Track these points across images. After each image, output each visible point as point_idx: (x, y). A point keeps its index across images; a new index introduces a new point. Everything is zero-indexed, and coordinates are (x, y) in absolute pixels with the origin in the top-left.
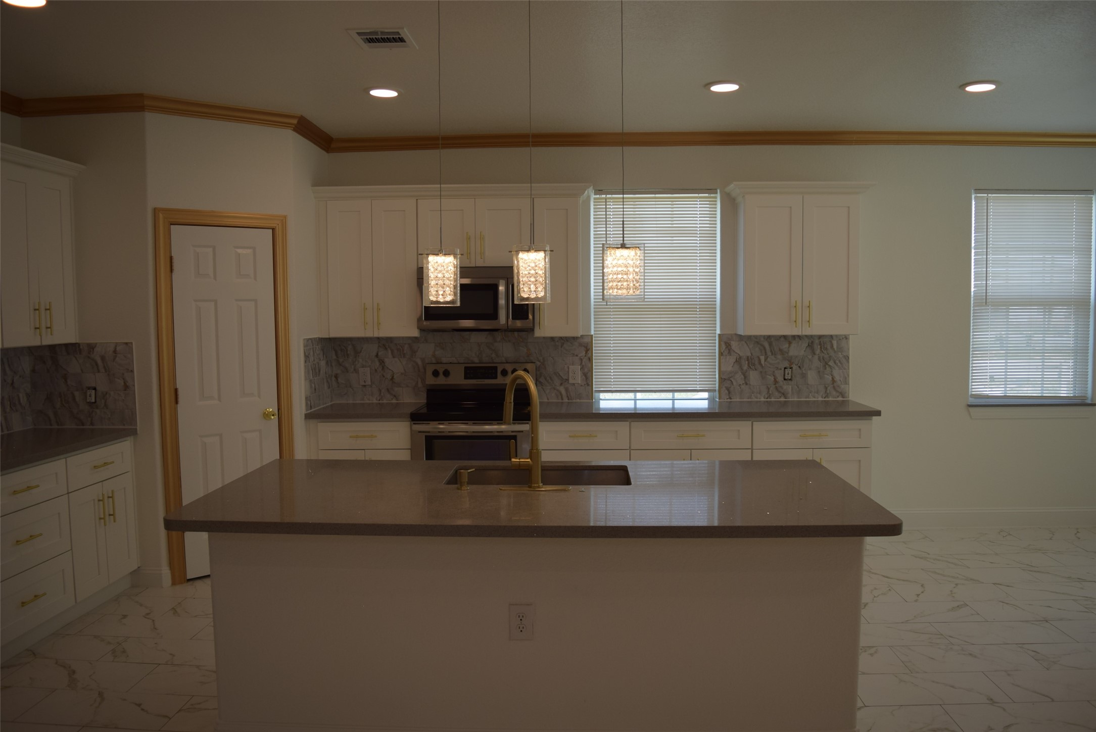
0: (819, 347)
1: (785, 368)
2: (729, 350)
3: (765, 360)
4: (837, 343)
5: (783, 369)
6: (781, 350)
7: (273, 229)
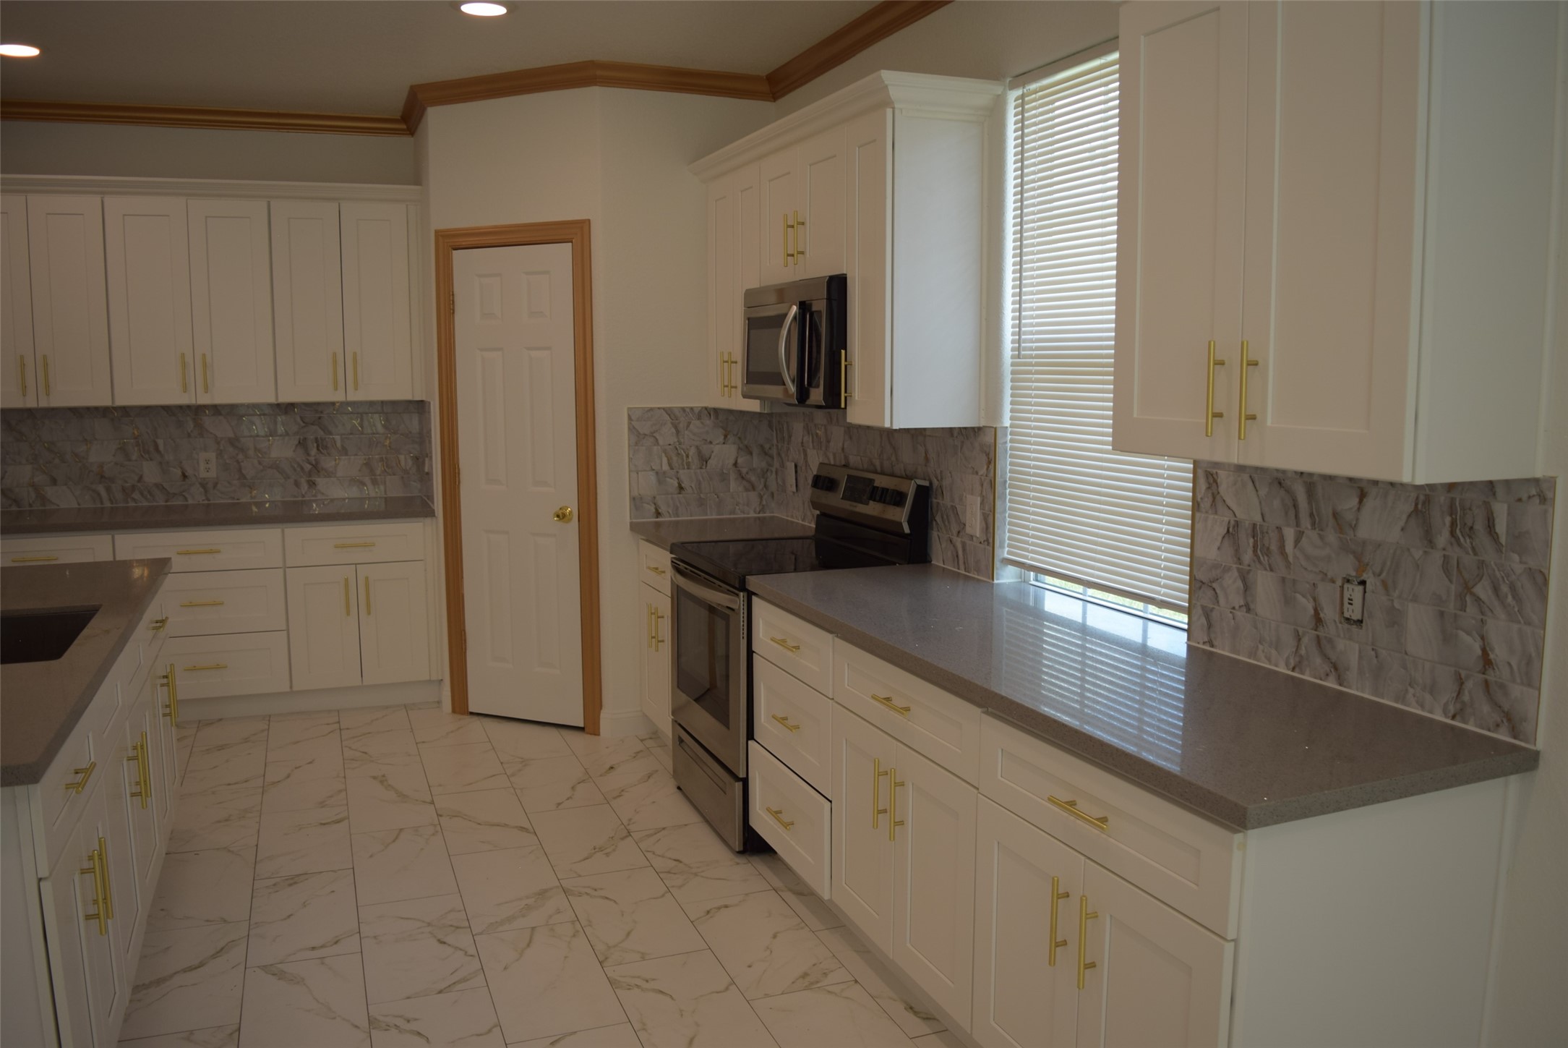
0: (1448, 520)
1: (1347, 581)
3: (1297, 541)
5: (1339, 583)
6: (1335, 515)
7: (575, 242)
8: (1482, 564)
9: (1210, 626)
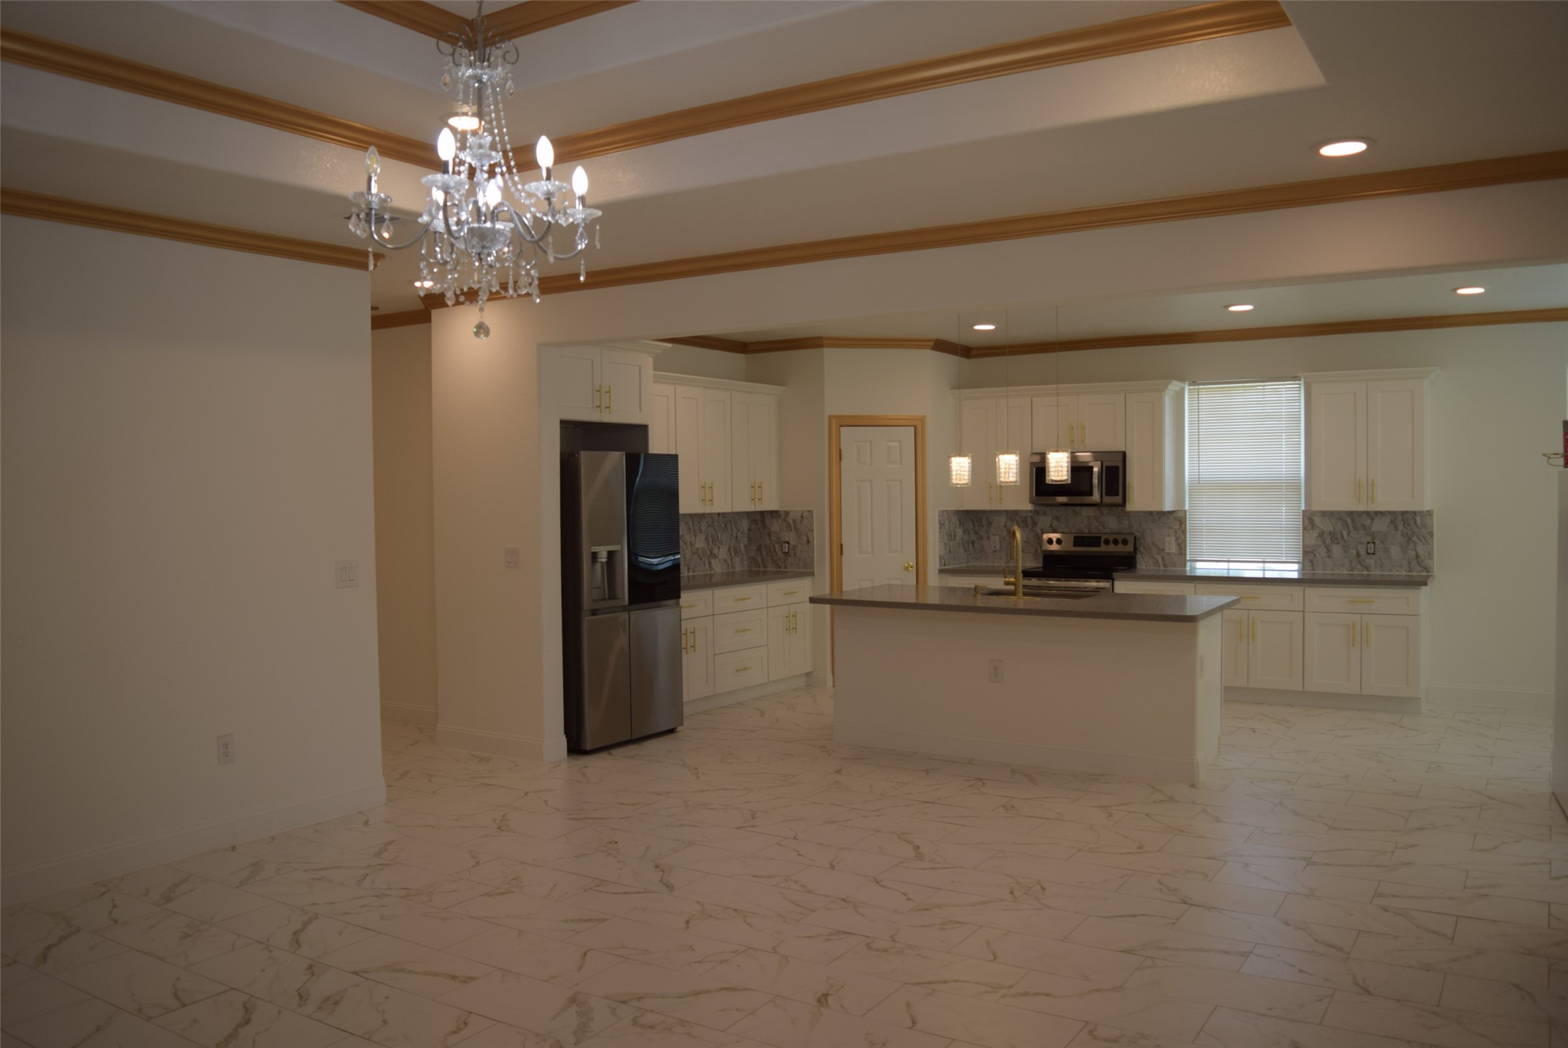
0: (1402, 522)
1: (1368, 543)
2: (1312, 525)
3: (1348, 535)
4: (1421, 519)
5: (1366, 544)
6: (1362, 525)
7: (915, 427)
8: (1414, 533)
9: (1313, 565)
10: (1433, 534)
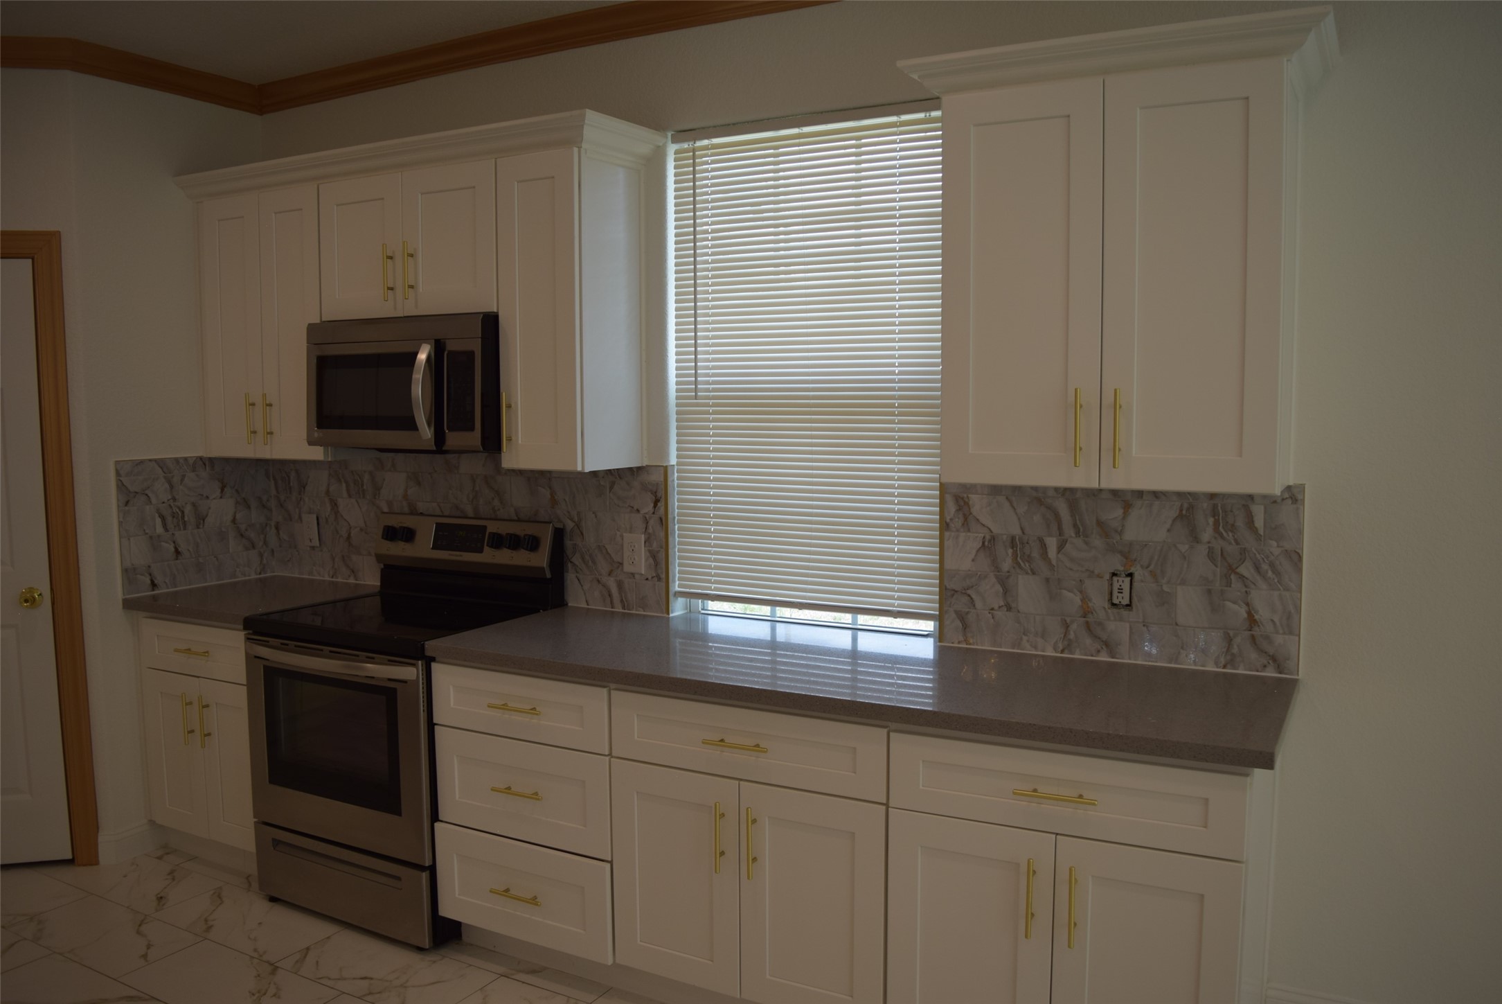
0: (1211, 520)
1: (1114, 574)
2: (964, 515)
3: (1060, 548)
4: (1265, 512)
5: (1107, 576)
6: (1100, 524)
8: (1244, 552)
9: (965, 627)
10: (1300, 558)
